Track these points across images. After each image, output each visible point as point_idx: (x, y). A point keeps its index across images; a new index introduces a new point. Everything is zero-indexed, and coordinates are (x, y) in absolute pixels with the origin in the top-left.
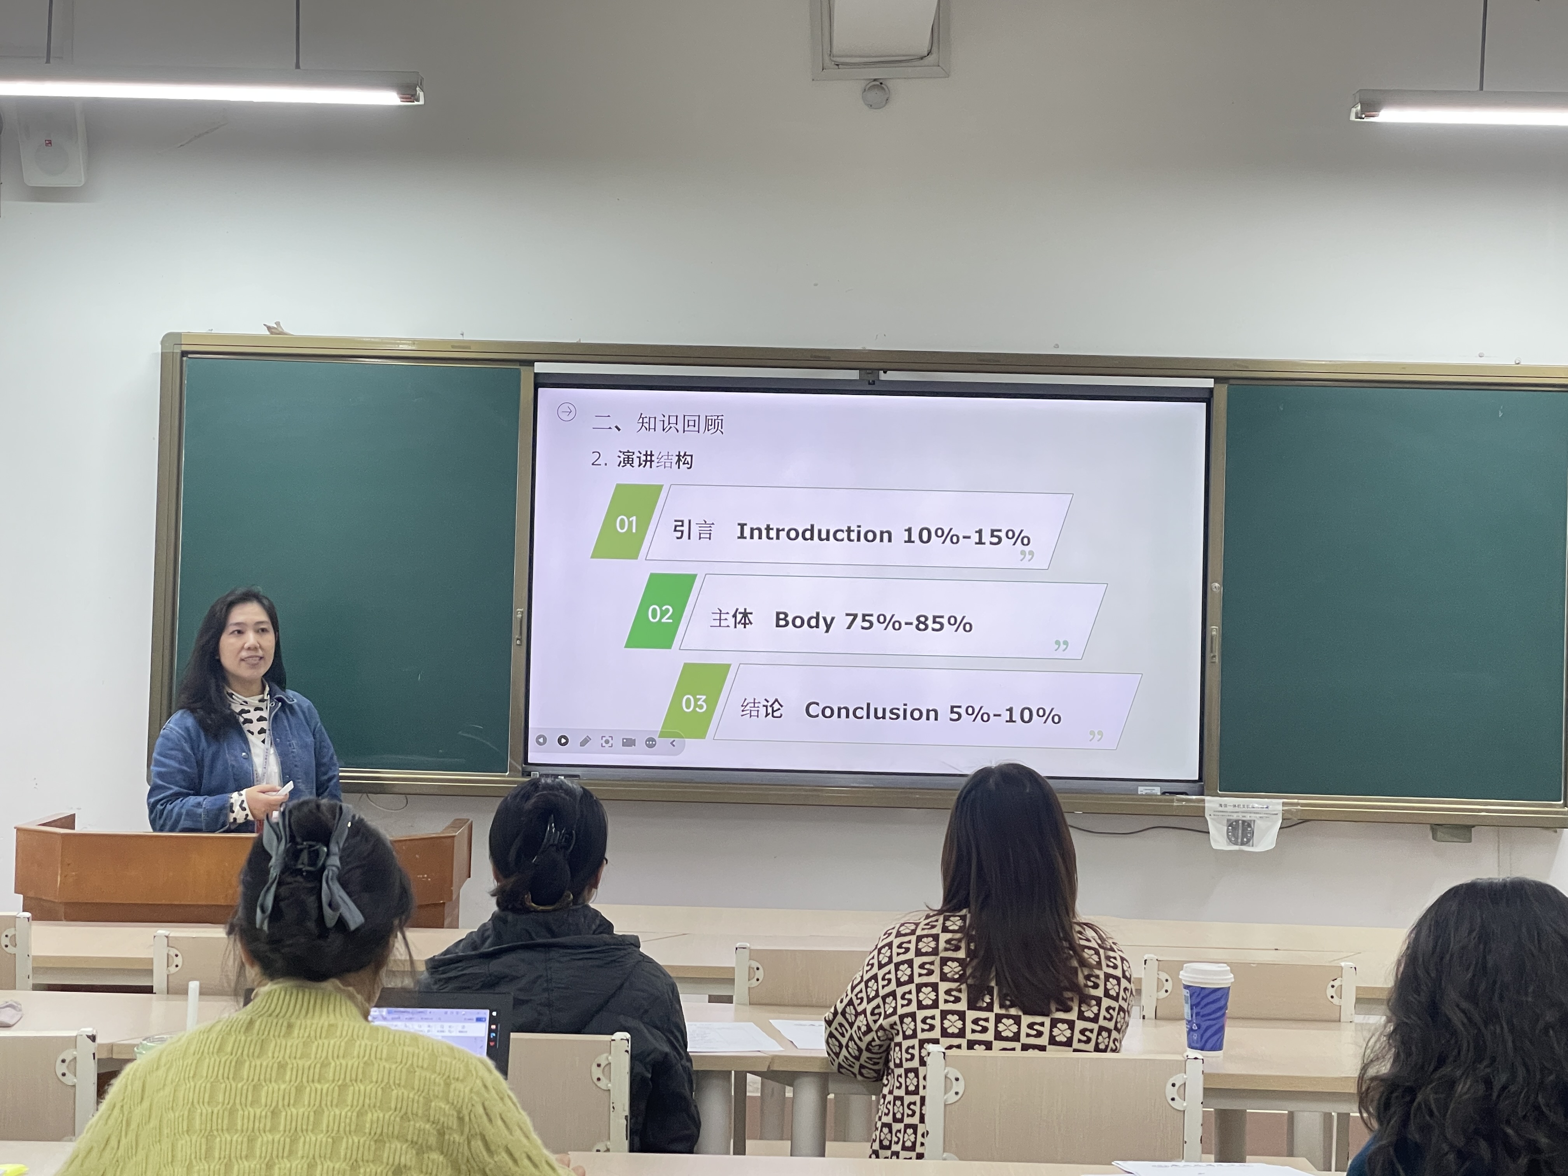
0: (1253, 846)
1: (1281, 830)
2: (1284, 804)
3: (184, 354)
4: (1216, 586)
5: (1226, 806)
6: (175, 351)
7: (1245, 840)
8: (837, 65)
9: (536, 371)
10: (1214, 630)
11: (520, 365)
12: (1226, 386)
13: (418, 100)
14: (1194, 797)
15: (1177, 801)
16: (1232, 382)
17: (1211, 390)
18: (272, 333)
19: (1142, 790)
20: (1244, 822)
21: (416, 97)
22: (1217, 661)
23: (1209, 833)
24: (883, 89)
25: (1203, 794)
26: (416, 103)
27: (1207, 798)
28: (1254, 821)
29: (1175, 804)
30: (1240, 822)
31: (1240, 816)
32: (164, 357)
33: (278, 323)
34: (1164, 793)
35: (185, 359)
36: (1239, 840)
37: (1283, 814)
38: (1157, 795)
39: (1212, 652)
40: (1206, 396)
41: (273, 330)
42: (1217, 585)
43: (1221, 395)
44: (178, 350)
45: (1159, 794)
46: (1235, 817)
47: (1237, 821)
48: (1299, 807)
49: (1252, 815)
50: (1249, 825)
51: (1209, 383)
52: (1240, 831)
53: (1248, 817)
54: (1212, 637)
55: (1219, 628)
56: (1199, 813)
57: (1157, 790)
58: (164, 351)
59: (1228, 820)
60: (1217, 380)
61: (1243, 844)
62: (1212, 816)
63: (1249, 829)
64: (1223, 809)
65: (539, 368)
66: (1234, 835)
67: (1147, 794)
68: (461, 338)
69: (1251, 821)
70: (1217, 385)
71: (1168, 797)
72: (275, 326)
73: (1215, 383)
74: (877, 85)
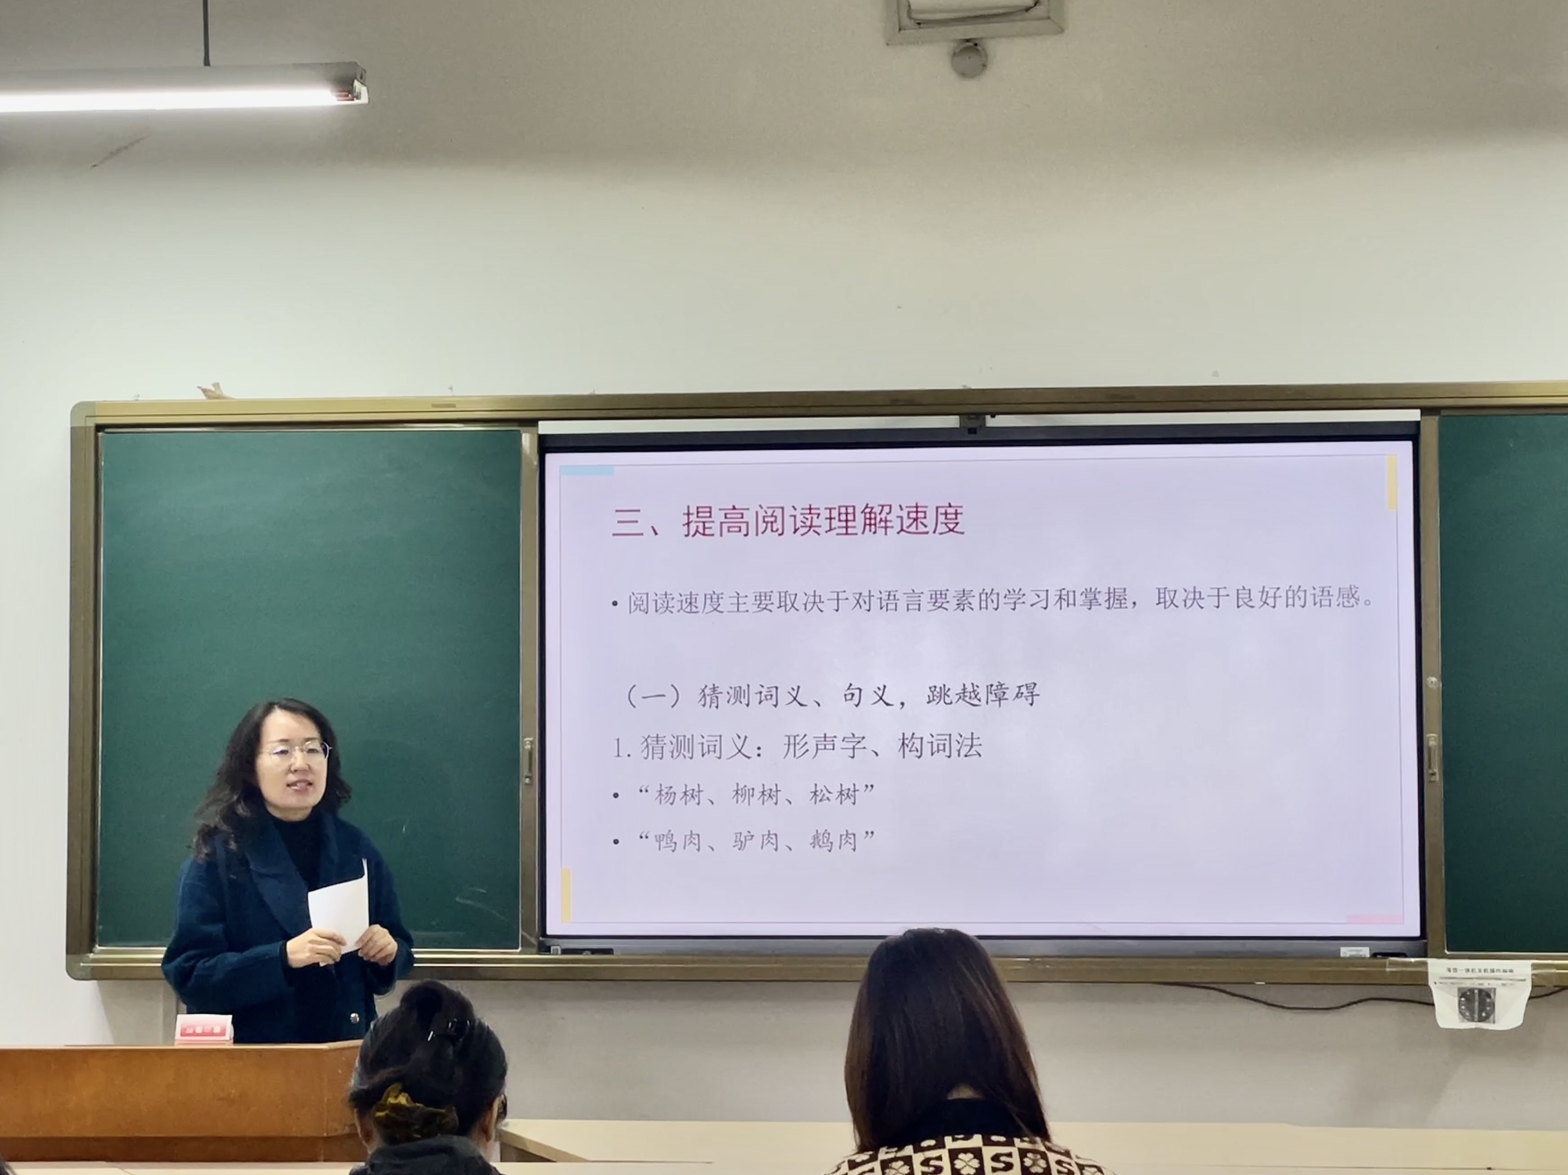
0: (1494, 1022)
1: (1530, 1001)
2: (1534, 967)
3: (99, 428)
4: (1433, 681)
5: (1455, 970)
6: (88, 425)
7: (1484, 1014)
8: (919, 24)
9: (541, 432)
10: (1433, 739)
11: (520, 426)
12: (1437, 418)
13: (358, 97)
14: (1413, 960)
15: (1392, 965)
16: (1444, 413)
17: (1418, 424)
18: (209, 397)
19: (1346, 951)
20: (1480, 991)
21: (355, 94)
22: (1438, 779)
23: (1433, 1005)
24: (977, 50)
25: (1426, 956)
26: (356, 102)
27: (1430, 961)
28: (1495, 989)
29: (1388, 970)
30: (1476, 991)
31: (1475, 984)
32: (75, 432)
33: (216, 385)
34: (1374, 955)
35: (100, 434)
36: (1476, 1016)
37: (1533, 980)
38: (1365, 958)
39: (1430, 767)
40: (1412, 431)
41: (210, 394)
42: (1434, 679)
43: (1430, 430)
44: (91, 423)
45: (1368, 956)
46: (1468, 984)
47: (1472, 990)
48: (1554, 971)
49: (1491, 982)
50: (1489, 996)
51: (1414, 415)
52: (1477, 1004)
53: (1486, 985)
54: (1429, 749)
55: (1439, 736)
56: (1420, 980)
57: (1365, 951)
58: (74, 425)
59: (1459, 989)
60: (1426, 411)
61: (1481, 1020)
62: (1438, 984)
63: (1488, 1000)
64: (1452, 974)
65: (546, 428)
66: (1468, 1009)
67: (1351, 958)
68: (448, 393)
69: (1490, 989)
70: (1424, 418)
71: (1379, 960)
72: (213, 389)
73: (1422, 414)
74: (970, 47)
